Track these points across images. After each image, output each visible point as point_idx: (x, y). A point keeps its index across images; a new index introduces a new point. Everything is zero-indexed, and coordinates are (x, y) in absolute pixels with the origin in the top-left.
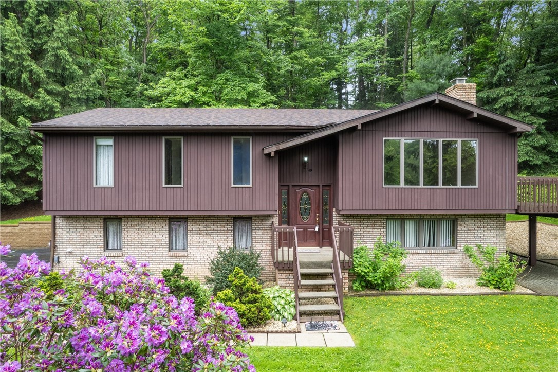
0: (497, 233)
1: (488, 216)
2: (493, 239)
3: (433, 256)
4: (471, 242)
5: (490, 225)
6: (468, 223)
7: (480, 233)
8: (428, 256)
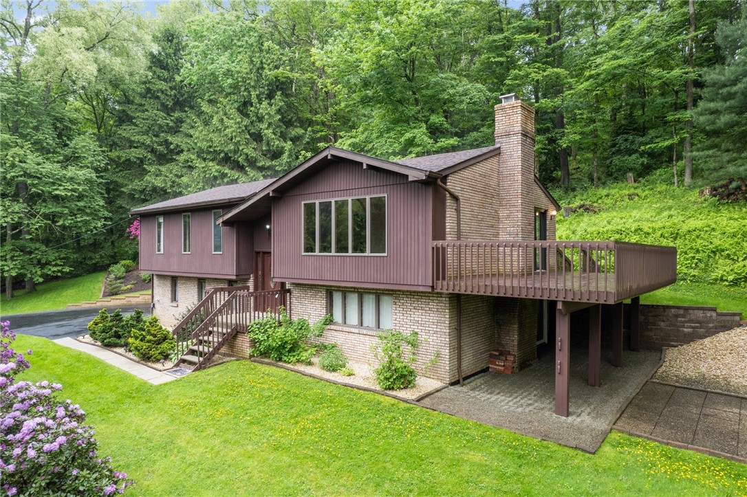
0: (437, 318)
1: (426, 295)
2: (433, 326)
3: (367, 338)
4: (407, 326)
5: (429, 306)
6: (403, 301)
7: (417, 315)
8: (362, 337)
